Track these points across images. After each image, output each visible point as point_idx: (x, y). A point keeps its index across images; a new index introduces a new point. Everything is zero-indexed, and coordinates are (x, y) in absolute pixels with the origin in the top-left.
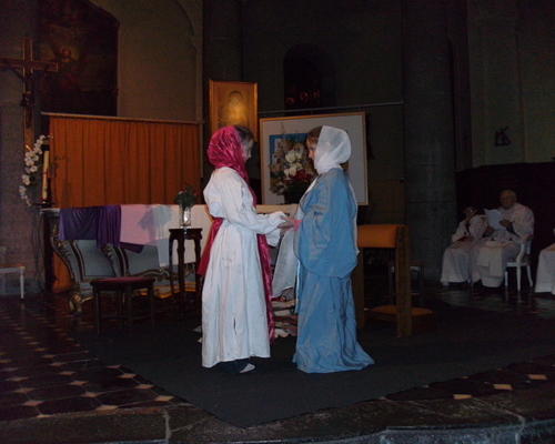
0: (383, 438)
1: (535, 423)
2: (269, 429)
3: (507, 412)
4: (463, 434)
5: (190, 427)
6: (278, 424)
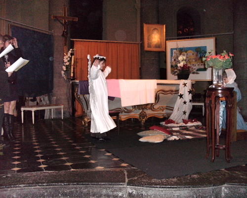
0: (223, 188)
2: (171, 181)
5: (136, 178)
6: (176, 179)
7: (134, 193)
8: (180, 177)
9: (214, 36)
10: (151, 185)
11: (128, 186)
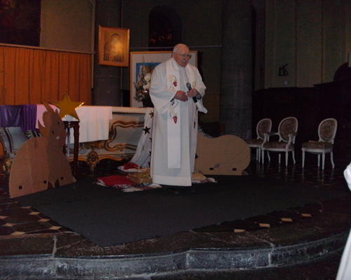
0: (188, 255)
1: (280, 248)
2: (118, 248)
3: (265, 241)
4: (236, 253)
5: (68, 246)
6: (124, 246)
7: (65, 267)
8: (130, 243)
9: (195, 49)
10: (88, 255)
11: (57, 259)
